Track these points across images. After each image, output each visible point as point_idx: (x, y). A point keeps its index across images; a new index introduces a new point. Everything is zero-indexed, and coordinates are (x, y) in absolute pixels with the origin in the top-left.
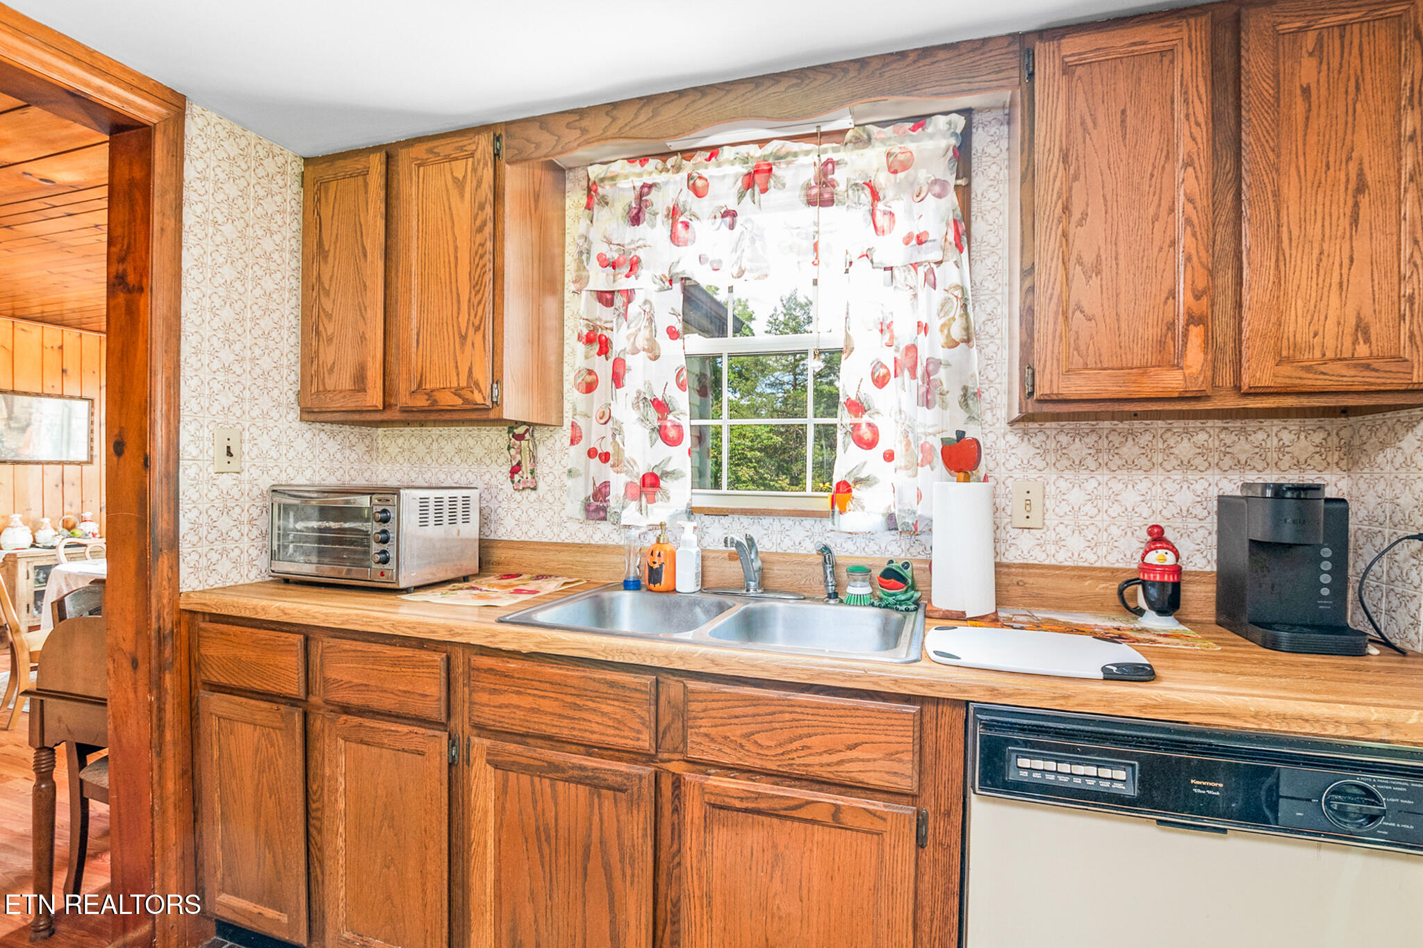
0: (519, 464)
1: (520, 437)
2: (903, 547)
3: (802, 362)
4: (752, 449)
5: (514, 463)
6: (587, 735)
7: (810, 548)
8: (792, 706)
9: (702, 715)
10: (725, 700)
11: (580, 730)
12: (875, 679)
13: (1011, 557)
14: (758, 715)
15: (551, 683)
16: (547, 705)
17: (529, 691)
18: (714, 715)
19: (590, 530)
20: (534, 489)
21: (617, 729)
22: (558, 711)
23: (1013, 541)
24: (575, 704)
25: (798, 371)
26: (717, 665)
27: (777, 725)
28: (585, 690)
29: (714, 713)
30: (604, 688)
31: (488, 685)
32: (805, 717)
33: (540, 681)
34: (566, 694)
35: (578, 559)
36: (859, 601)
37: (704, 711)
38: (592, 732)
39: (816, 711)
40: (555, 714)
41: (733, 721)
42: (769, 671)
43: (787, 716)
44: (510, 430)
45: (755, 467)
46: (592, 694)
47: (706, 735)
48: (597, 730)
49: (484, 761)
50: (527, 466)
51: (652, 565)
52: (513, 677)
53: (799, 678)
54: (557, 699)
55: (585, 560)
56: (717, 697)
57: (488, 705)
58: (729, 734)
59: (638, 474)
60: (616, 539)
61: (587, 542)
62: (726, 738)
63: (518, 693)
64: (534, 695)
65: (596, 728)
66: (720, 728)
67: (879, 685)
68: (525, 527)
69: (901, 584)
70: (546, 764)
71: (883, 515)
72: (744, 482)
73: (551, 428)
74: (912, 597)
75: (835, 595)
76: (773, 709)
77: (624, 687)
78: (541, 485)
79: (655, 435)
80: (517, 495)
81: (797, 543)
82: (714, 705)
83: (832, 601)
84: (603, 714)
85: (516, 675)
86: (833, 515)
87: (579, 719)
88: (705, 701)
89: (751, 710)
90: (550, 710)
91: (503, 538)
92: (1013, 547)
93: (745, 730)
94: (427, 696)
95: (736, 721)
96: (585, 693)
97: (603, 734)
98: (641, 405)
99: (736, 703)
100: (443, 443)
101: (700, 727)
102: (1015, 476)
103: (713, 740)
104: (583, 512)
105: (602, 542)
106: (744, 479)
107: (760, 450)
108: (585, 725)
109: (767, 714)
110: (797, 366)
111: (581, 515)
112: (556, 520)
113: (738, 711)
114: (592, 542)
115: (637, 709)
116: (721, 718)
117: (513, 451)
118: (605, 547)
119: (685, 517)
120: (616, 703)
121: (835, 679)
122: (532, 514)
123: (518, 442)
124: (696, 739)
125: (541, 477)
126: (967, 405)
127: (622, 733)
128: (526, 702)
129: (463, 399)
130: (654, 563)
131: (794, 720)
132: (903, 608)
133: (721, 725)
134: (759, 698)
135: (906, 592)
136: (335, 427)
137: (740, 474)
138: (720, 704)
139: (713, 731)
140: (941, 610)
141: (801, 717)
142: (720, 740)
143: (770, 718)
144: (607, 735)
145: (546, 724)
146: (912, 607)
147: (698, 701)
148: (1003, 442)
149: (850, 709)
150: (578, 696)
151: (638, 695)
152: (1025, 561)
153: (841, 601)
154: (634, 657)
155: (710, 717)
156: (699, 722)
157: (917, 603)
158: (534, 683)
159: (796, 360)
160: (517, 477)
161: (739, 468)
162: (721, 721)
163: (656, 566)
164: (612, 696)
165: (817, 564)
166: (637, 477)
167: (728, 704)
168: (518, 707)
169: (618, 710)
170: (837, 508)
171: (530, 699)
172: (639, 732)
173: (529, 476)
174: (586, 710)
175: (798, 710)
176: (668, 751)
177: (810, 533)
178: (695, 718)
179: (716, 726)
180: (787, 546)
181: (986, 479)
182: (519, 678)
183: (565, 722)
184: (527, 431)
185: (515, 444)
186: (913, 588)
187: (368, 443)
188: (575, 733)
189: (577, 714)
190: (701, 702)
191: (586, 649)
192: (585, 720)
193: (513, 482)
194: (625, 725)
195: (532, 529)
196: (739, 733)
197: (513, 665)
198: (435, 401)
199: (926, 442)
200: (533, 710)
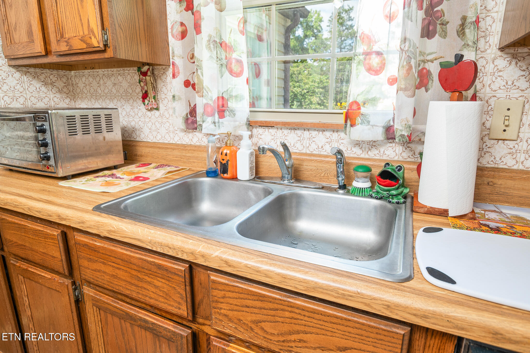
0: (146, 92)
1: (145, 74)
2: (397, 151)
3: (345, 42)
4: (318, 87)
5: (144, 92)
6: (147, 299)
7: (328, 150)
8: (291, 307)
9: (222, 300)
10: (238, 292)
11: (143, 295)
12: (368, 301)
13: (487, 162)
14: (264, 309)
15: (122, 260)
16: (120, 274)
17: (110, 263)
18: (231, 302)
19: (190, 135)
20: (157, 109)
21: (166, 299)
22: (128, 279)
23: (488, 150)
24: (138, 276)
25: (342, 47)
26: (230, 266)
27: (279, 319)
28: (143, 268)
29: (231, 301)
30: (154, 269)
31: (86, 255)
32: (302, 317)
33: (115, 258)
34: (132, 269)
35: (184, 154)
36: (361, 192)
37: (223, 297)
38: (151, 298)
39: (312, 315)
40: (127, 281)
41: (245, 309)
42: (271, 278)
43: (287, 314)
44: (139, 69)
45: (319, 97)
46: (147, 271)
47: (226, 315)
48: (153, 297)
49: (91, 305)
50: (151, 94)
51: (222, 161)
52: (99, 252)
53: (296, 288)
54: (126, 271)
55: (188, 155)
56: (232, 289)
57: (89, 269)
58: (242, 318)
59: (212, 97)
60: (204, 141)
61: (189, 143)
62: (240, 320)
63: (104, 263)
64: (113, 266)
65: (153, 295)
66: (235, 313)
67: (371, 307)
68: (155, 133)
69: (393, 182)
70: (124, 313)
71: (383, 127)
72: (314, 104)
73: (164, 67)
74: (402, 192)
75: (343, 187)
76: (276, 306)
77: (167, 270)
78: (161, 106)
79: (224, 69)
80: (149, 113)
81: (320, 147)
82: (230, 294)
83: (341, 191)
84: (156, 287)
85: (101, 251)
86: (346, 127)
87: (141, 287)
88: (224, 290)
89: (258, 304)
90: (124, 278)
91: (143, 140)
92: (487, 155)
93: (254, 317)
94: (55, 257)
95: (247, 309)
96: (143, 270)
97: (157, 300)
98: (212, 46)
99: (246, 296)
100: (106, 80)
101: (221, 309)
102: (498, 95)
103: (230, 320)
104: (184, 124)
105: (198, 144)
106: (314, 102)
107: (322, 88)
108: (145, 292)
109: (271, 309)
110: (342, 44)
111: (183, 126)
112: (171, 129)
113: (249, 303)
114: (192, 143)
115: (177, 288)
116: (236, 305)
117: (142, 84)
118: (199, 147)
119: (245, 127)
120: (163, 281)
121: (329, 294)
122: (158, 125)
123: (144, 78)
124: (218, 316)
125: (161, 101)
126: (464, 34)
127: (169, 302)
128: (109, 270)
129: (87, 44)
130: (223, 160)
131: (292, 318)
132: (395, 200)
133: (236, 310)
134: (264, 296)
135: (398, 188)
136: (38, 70)
137: (312, 100)
138: (234, 295)
139: (230, 313)
140: (426, 206)
141: (299, 317)
142: (236, 321)
143: (273, 313)
144: (159, 301)
145: (123, 287)
146: (402, 200)
147: (219, 290)
148: (492, 66)
149: (342, 319)
150: (139, 271)
151: (177, 278)
152: (496, 166)
153: (348, 191)
154: (170, 251)
155: (227, 303)
156: (220, 305)
157: (405, 197)
158: (112, 258)
159: (342, 41)
160: (146, 102)
161: (312, 97)
162: (236, 308)
163: (224, 162)
164: (160, 275)
165: (333, 163)
166: (211, 100)
167: (242, 296)
168: (104, 272)
169: (165, 286)
170: (349, 123)
171: (111, 268)
172: (179, 303)
173: (153, 100)
174: (146, 282)
175: (297, 311)
176: (203, 318)
177: (329, 140)
178: (217, 302)
179: (232, 310)
180: (313, 149)
181: (474, 98)
182: (102, 253)
183: (133, 288)
184: (149, 69)
185: (143, 79)
186: (403, 186)
187: (65, 81)
188: (140, 296)
189: (140, 284)
190: (221, 290)
191: (139, 240)
192: (145, 288)
193: (144, 104)
194: (170, 297)
195: (158, 135)
196: (249, 319)
197: (98, 243)
198: (71, 46)
199: (424, 68)
200: (113, 276)
